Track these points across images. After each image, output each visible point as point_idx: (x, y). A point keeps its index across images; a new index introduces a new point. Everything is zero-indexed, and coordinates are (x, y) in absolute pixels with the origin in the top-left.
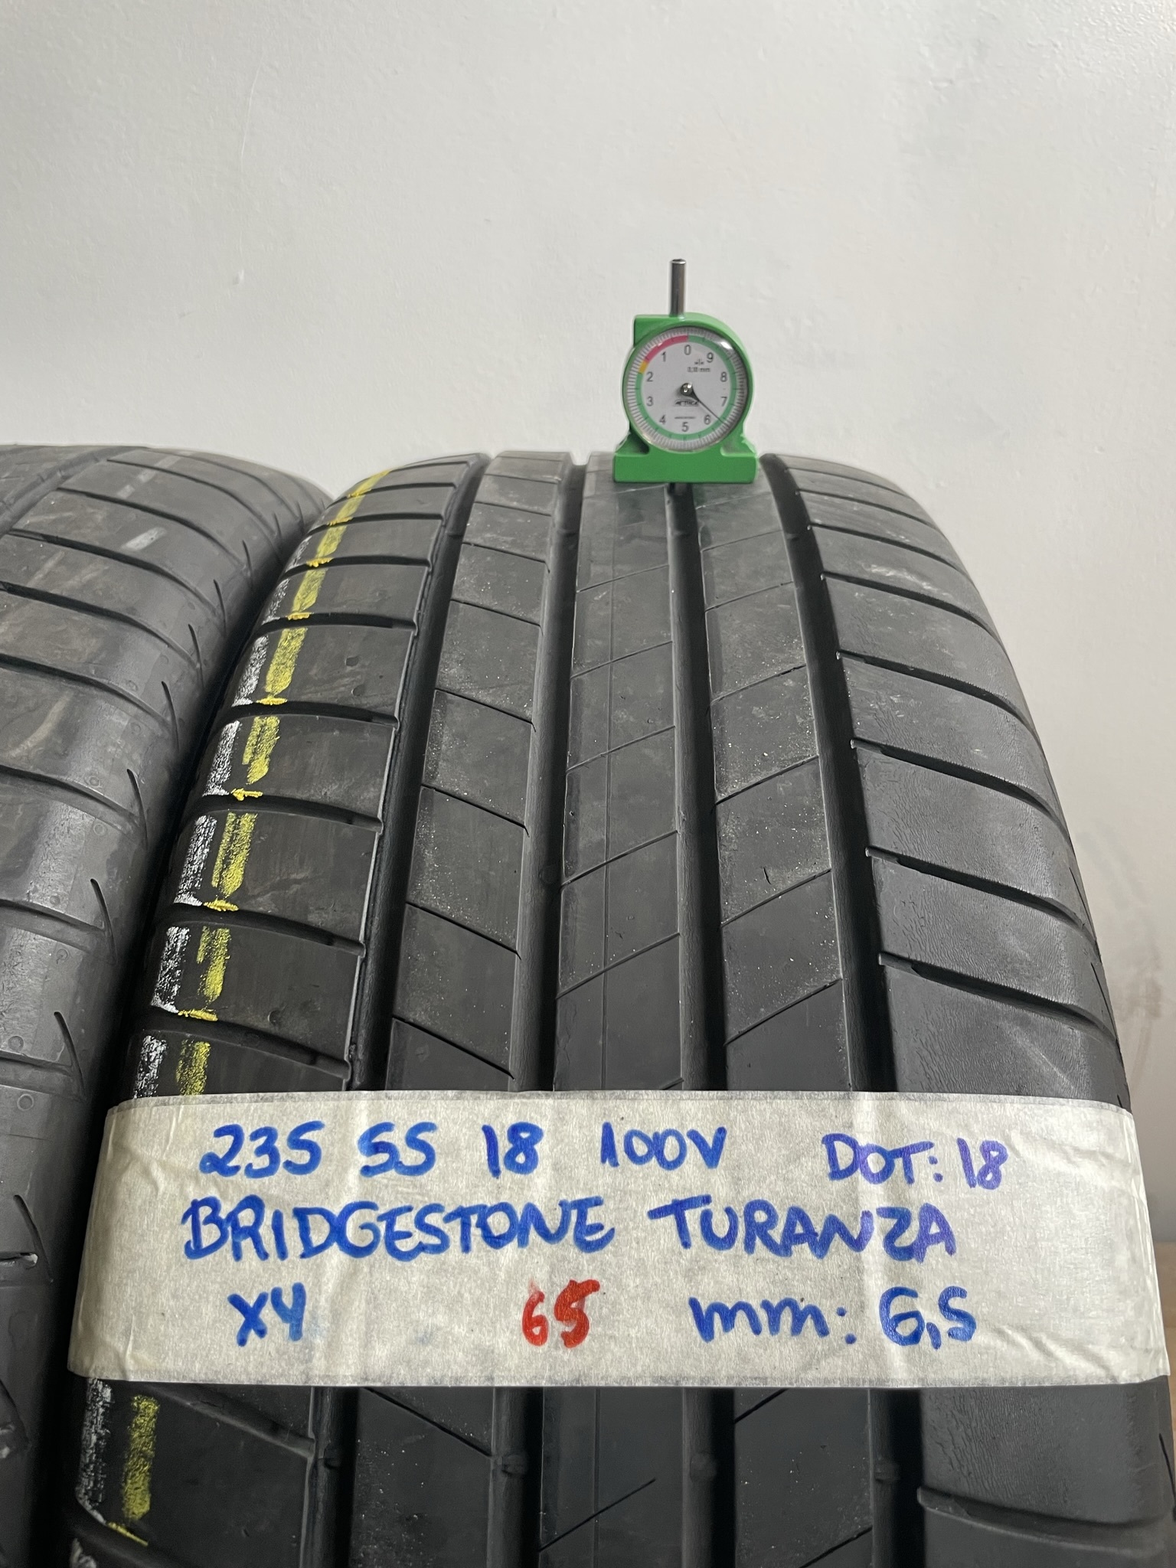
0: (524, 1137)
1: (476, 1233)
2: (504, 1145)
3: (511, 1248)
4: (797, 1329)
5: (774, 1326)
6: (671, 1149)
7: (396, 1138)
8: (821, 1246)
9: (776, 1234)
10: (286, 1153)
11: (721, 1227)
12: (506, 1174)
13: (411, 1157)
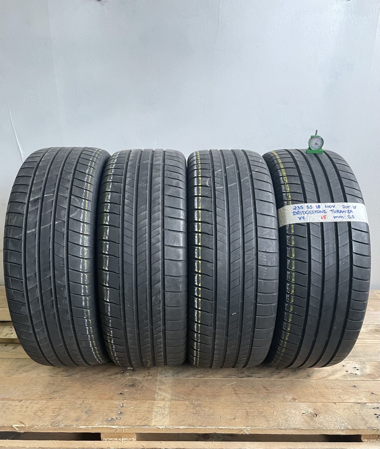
0: (319, 206)
1: (317, 212)
2: (318, 207)
3: (319, 213)
4: (341, 218)
5: (340, 218)
6: (330, 207)
7: (309, 206)
8: (343, 212)
9: (339, 212)
10: (300, 208)
11: (335, 211)
12: (318, 209)
13: (311, 208)
